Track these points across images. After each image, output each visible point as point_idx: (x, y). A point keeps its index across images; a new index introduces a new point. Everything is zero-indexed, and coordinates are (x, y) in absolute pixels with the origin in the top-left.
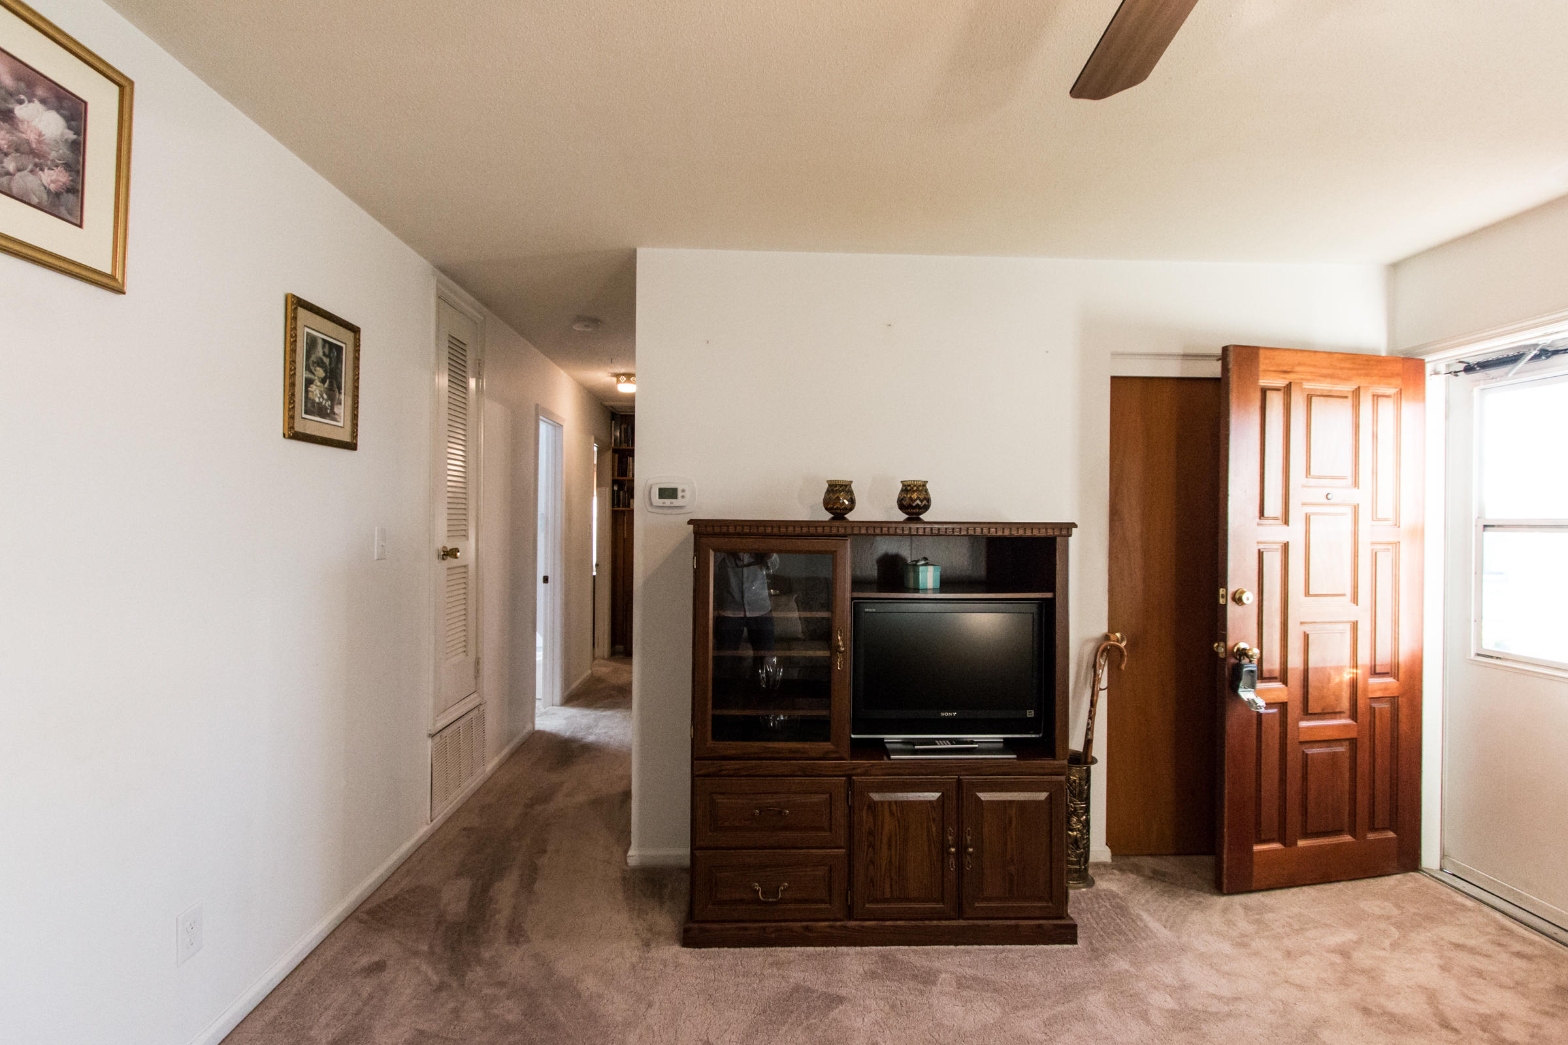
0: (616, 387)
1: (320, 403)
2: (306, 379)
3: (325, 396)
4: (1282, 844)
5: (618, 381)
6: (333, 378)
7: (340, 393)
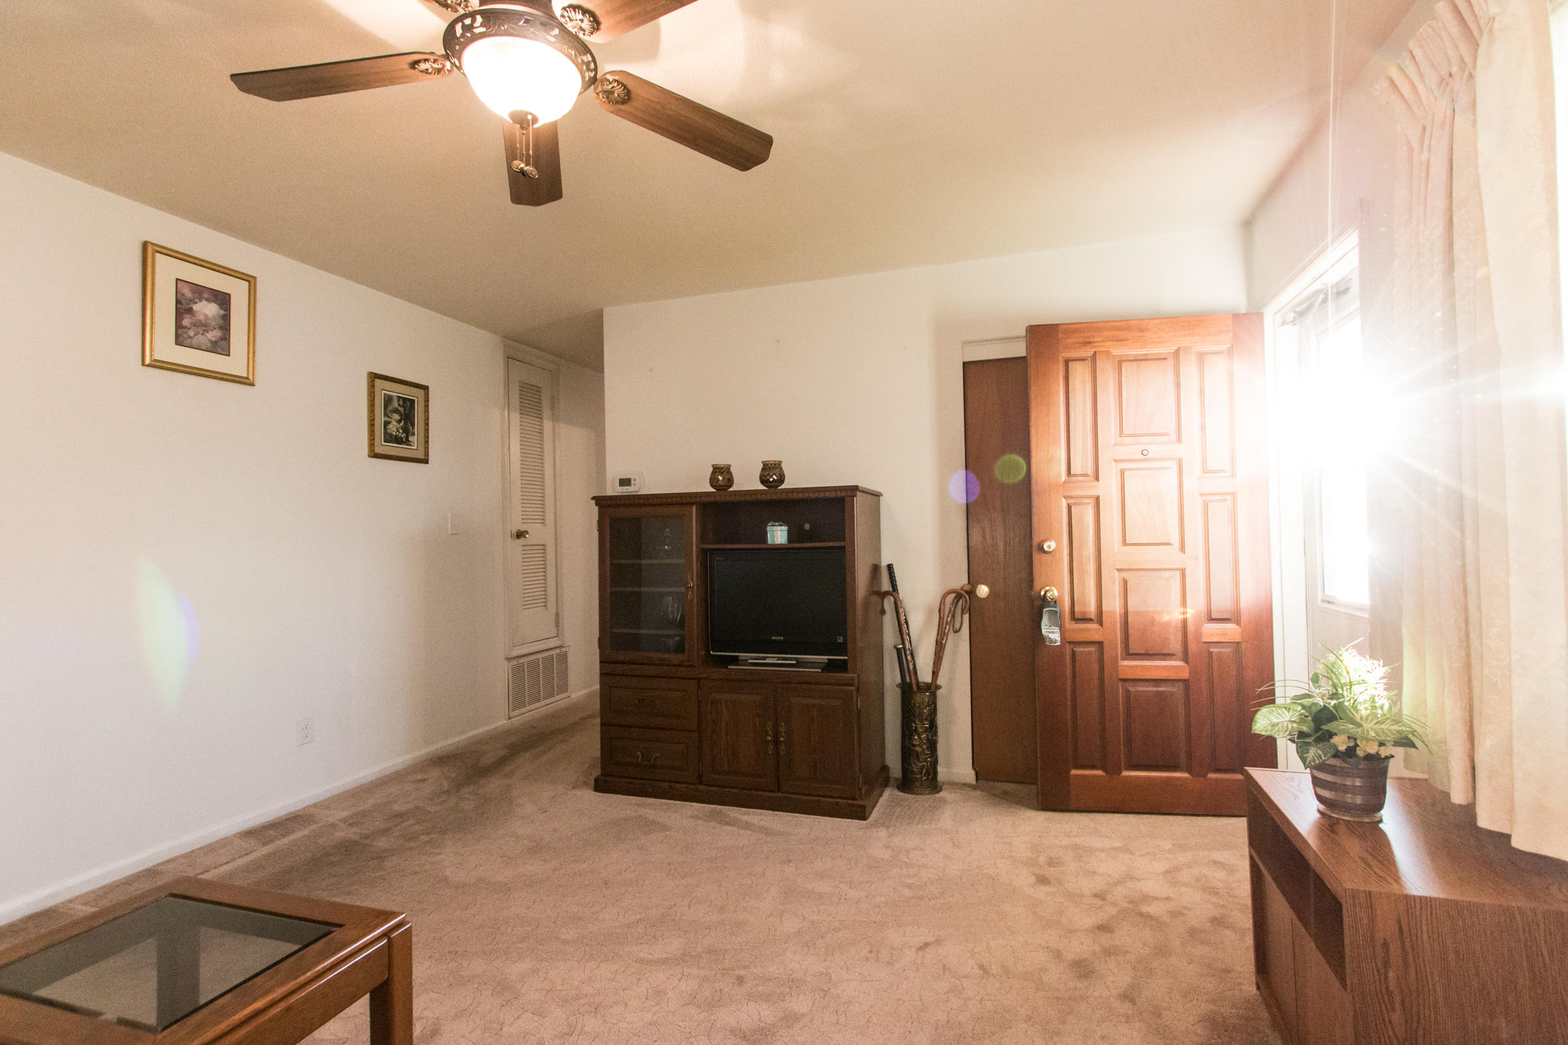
1: (396, 436)
2: (385, 422)
3: (401, 431)
4: (1104, 771)
6: (407, 417)
7: (413, 428)
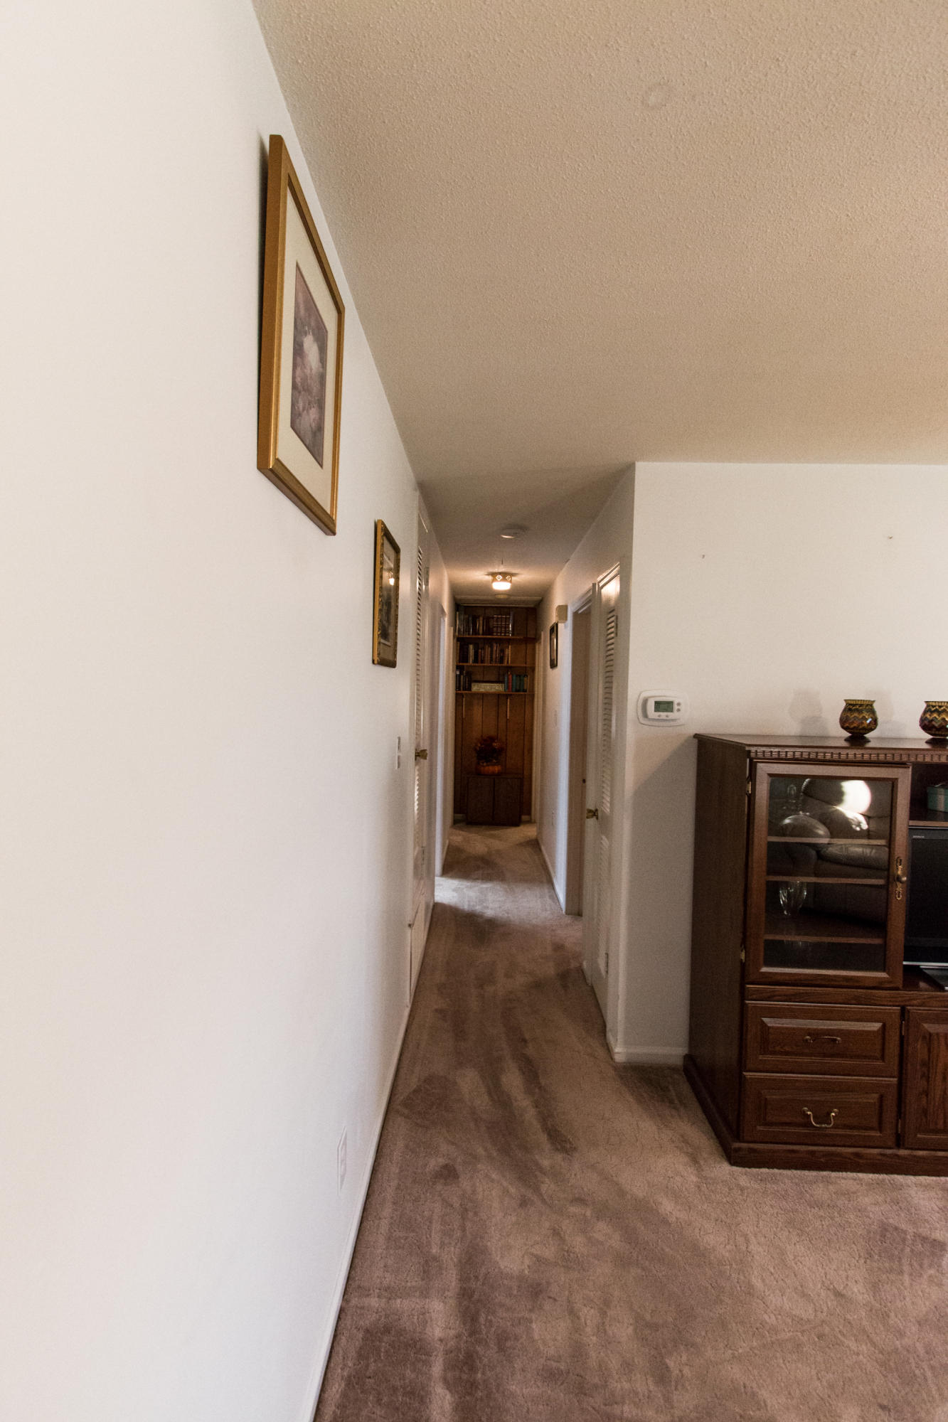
0: (491, 586)
1: (385, 626)
3: (386, 618)
5: (494, 580)
7: (391, 614)
